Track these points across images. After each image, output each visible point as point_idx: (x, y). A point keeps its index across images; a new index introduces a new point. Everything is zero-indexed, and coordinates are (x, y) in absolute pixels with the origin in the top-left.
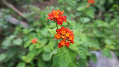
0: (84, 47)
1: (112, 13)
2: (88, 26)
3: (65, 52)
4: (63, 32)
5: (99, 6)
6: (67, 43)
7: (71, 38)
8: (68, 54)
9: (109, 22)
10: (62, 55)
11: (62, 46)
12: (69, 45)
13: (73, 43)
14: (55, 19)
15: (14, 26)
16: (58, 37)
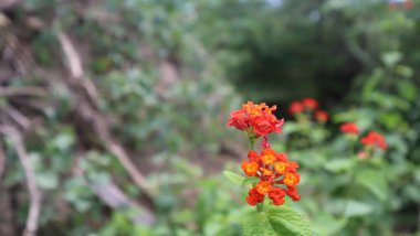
4: (267, 156)
7: (290, 178)
12: (281, 198)
13: (295, 199)
16: (251, 168)
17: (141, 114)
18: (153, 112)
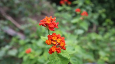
0: (78, 58)
1: (105, 27)
2: (82, 38)
3: (56, 59)
4: (54, 37)
5: (93, 21)
6: (58, 49)
7: (62, 44)
8: (59, 61)
9: (103, 35)
10: (53, 63)
11: (53, 52)
12: (60, 51)
13: (64, 49)
14: (47, 25)
15: (10, 37)
16: (49, 42)
17: (15, 6)
18: (19, 5)
